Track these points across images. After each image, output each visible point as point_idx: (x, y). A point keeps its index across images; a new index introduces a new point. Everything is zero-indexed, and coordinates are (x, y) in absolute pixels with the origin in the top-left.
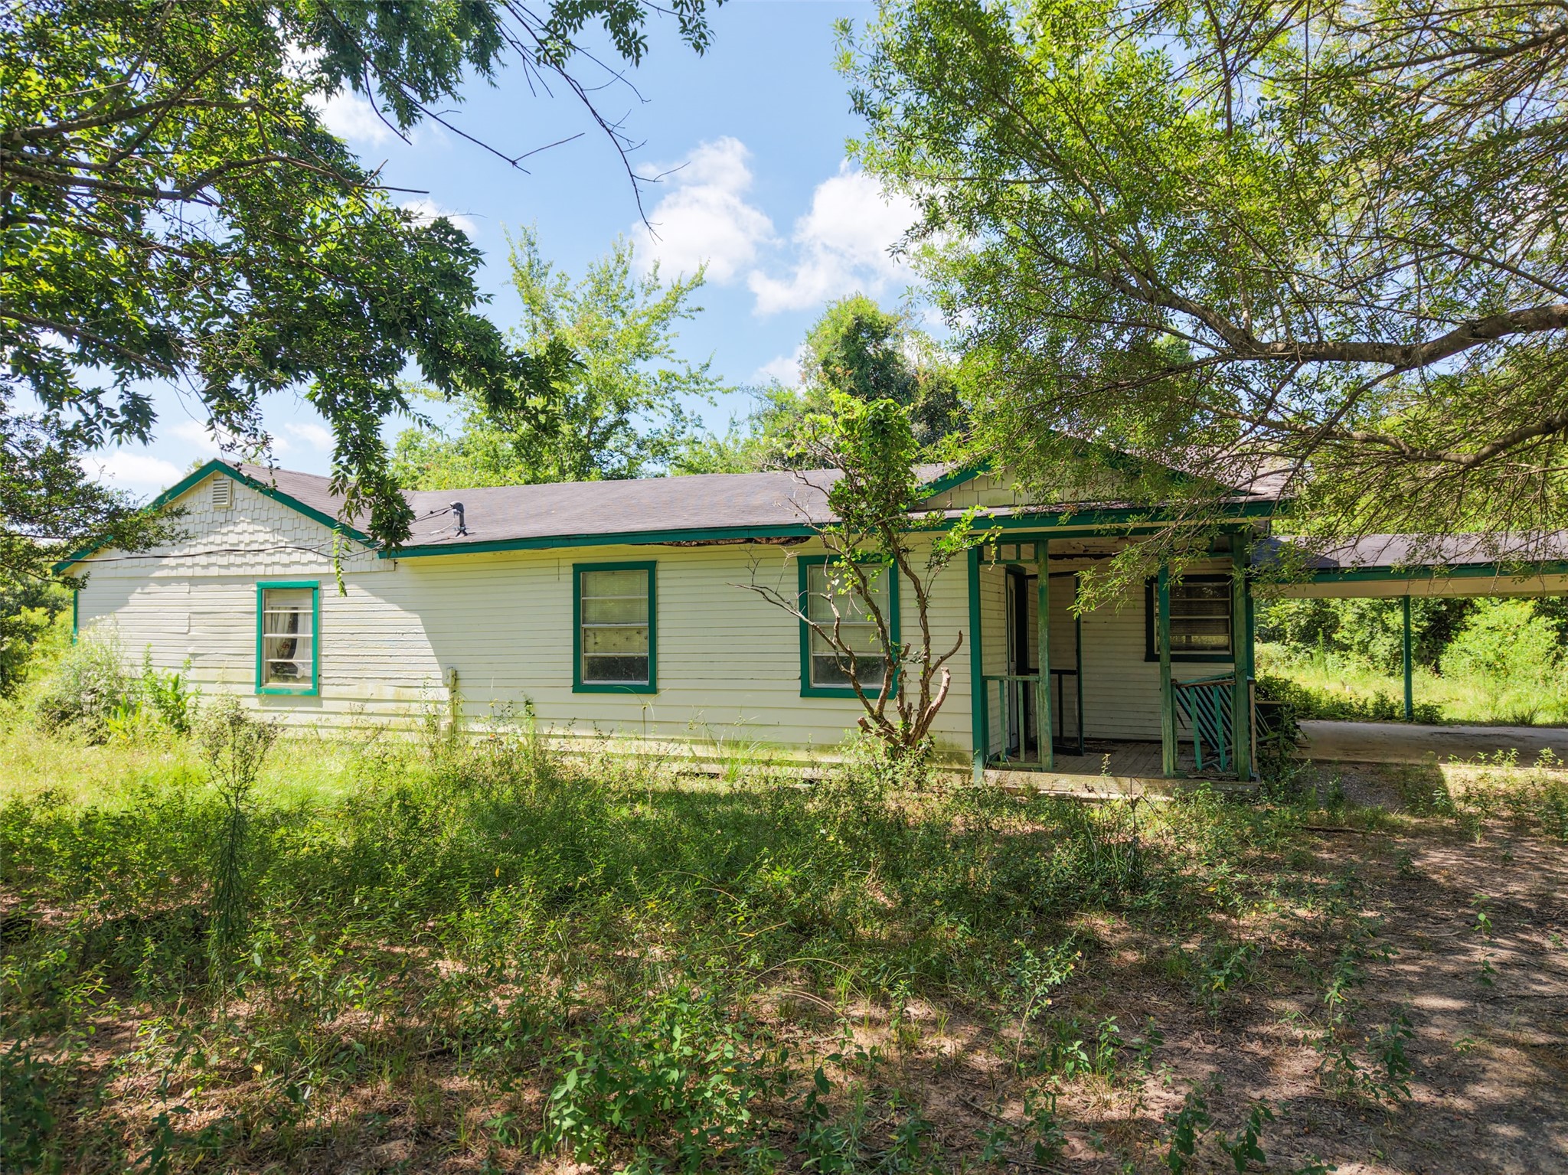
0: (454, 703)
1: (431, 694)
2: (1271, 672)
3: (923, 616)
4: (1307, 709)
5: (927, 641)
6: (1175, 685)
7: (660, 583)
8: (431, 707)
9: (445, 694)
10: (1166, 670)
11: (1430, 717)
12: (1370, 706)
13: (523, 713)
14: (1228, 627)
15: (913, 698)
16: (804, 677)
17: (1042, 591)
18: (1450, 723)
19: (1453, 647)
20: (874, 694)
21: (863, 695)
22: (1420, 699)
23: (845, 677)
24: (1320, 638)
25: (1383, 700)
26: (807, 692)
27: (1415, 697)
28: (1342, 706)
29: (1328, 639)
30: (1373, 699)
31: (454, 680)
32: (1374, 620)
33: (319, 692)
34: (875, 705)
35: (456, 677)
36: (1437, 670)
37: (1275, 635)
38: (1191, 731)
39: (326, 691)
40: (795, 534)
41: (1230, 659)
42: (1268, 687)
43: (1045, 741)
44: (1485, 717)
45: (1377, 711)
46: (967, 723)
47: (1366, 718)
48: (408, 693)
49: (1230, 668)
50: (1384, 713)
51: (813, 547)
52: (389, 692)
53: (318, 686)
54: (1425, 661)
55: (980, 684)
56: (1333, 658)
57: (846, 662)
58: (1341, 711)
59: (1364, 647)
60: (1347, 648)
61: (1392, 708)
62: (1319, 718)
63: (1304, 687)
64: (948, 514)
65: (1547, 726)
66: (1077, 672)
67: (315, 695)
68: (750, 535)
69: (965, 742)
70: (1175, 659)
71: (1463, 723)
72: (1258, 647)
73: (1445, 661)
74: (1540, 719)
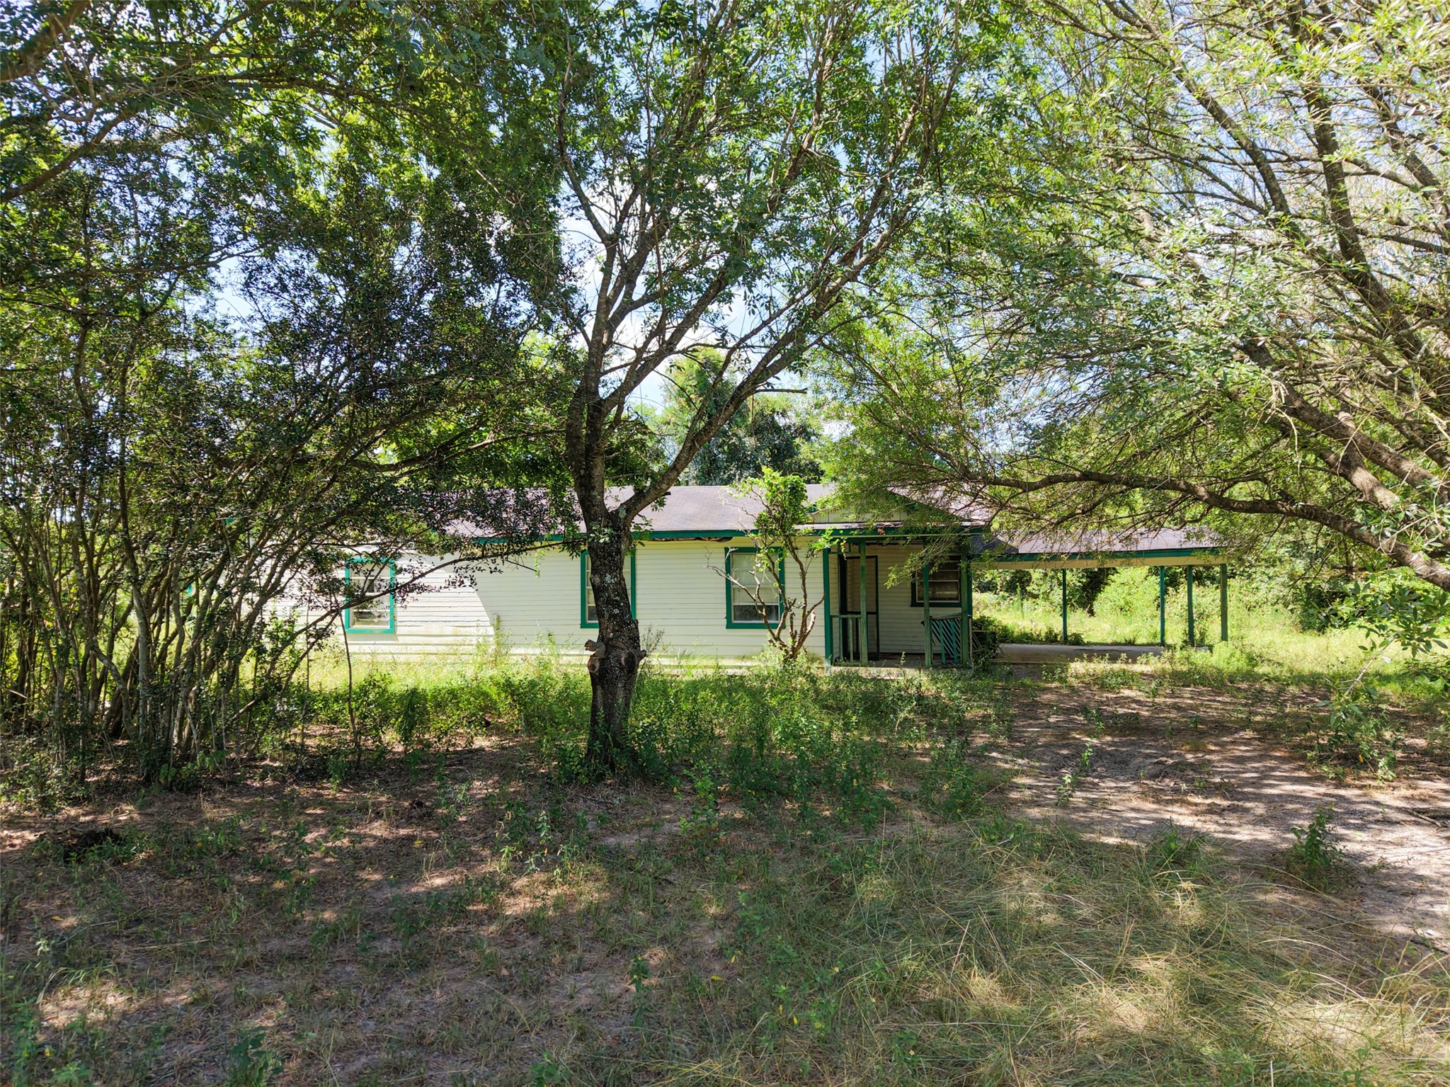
0: (497, 635)
1: (482, 631)
2: (986, 613)
3: (804, 583)
4: (1006, 636)
5: (805, 597)
6: (932, 619)
7: (638, 562)
8: (481, 640)
9: (491, 631)
10: (927, 611)
11: (1077, 640)
12: (1043, 634)
13: (546, 641)
14: (958, 586)
15: (798, 628)
16: (728, 617)
17: (863, 569)
18: (1089, 644)
19: (1101, 596)
20: (775, 626)
21: (769, 627)
22: (1071, 630)
23: (760, 617)
24: (1019, 590)
25: (1051, 632)
26: (730, 626)
27: (1069, 629)
28: (1026, 634)
29: (1024, 592)
30: (1044, 631)
31: (498, 623)
32: (1052, 577)
33: (395, 632)
34: (776, 632)
35: (499, 620)
36: (1092, 613)
37: (988, 587)
38: (939, 648)
39: (400, 630)
40: (724, 536)
41: (959, 605)
42: (983, 622)
43: (864, 650)
44: (1109, 641)
45: (1047, 638)
46: (822, 642)
47: (1041, 642)
48: (463, 631)
49: (959, 610)
50: (1051, 638)
51: (736, 542)
52: (449, 630)
53: (394, 627)
54: (1083, 605)
55: (829, 619)
56: (1028, 603)
57: (761, 608)
58: (1026, 638)
59: (1046, 596)
60: (1036, 597)
61: (1056, 636)
62: (1012, 642)
63: (1004, 623)
64: (817, 527)
65: (1143, 645)
66: (876, 613)
67: (392, 632)
68: (698, 535)
69: (821, 652)
70: (932, 605)
71: (1096, 644)
72: (976, 596)
73: (1097, 606)
74: (1139, 641)
